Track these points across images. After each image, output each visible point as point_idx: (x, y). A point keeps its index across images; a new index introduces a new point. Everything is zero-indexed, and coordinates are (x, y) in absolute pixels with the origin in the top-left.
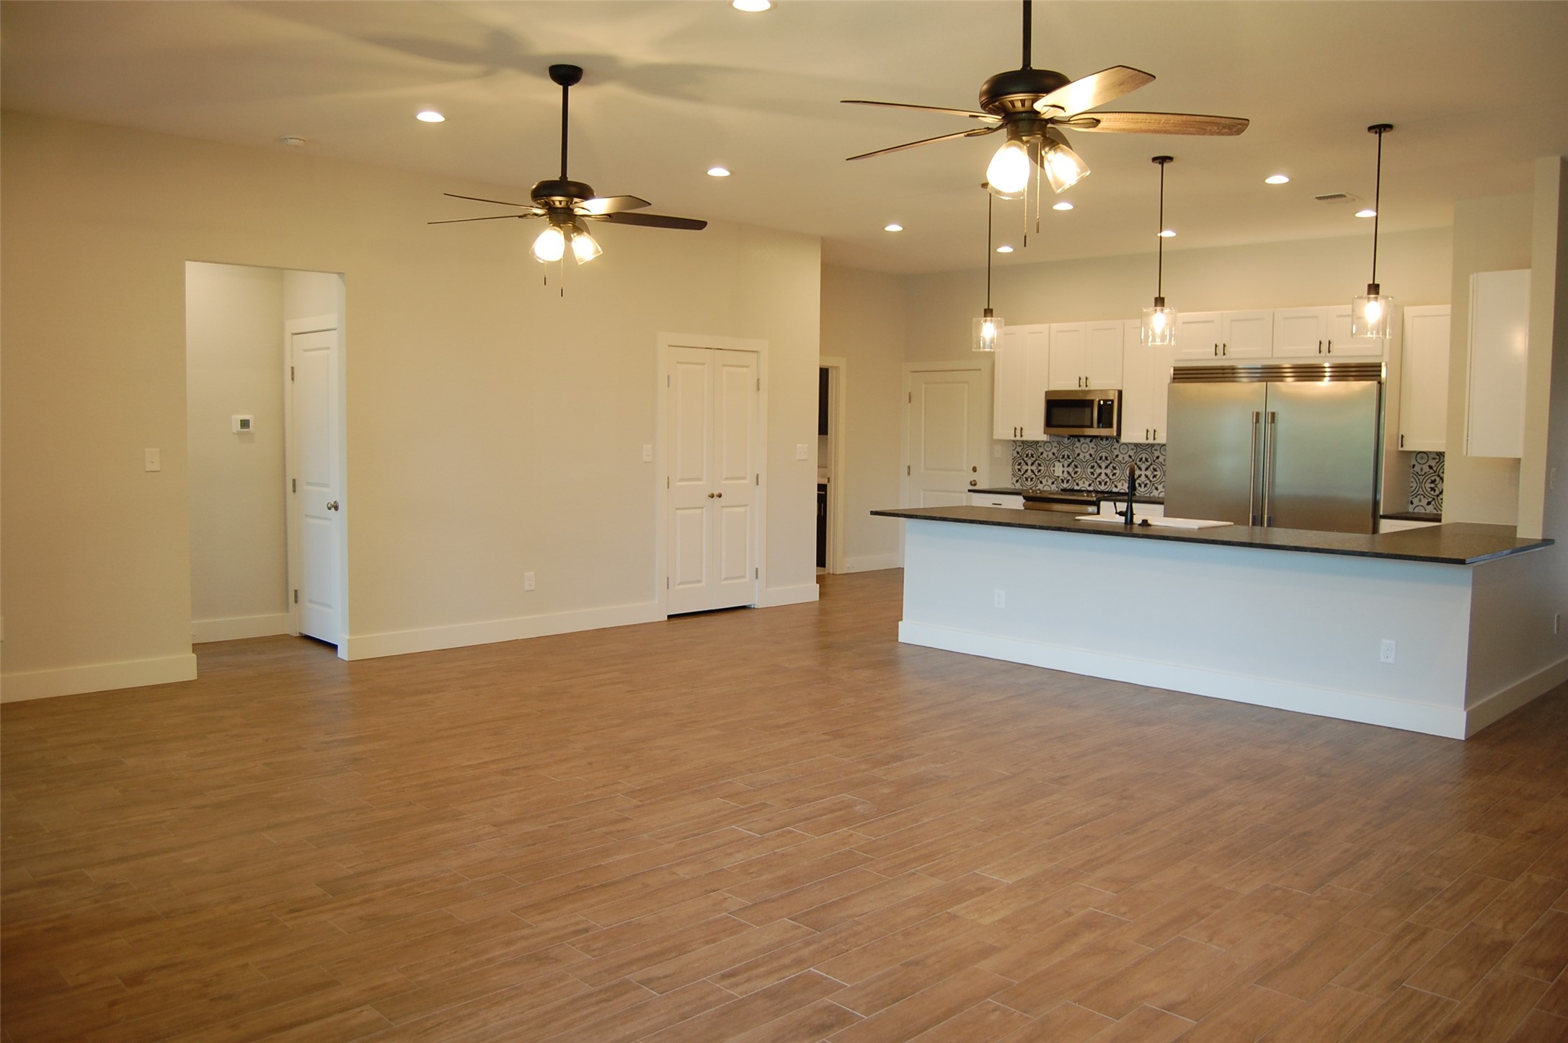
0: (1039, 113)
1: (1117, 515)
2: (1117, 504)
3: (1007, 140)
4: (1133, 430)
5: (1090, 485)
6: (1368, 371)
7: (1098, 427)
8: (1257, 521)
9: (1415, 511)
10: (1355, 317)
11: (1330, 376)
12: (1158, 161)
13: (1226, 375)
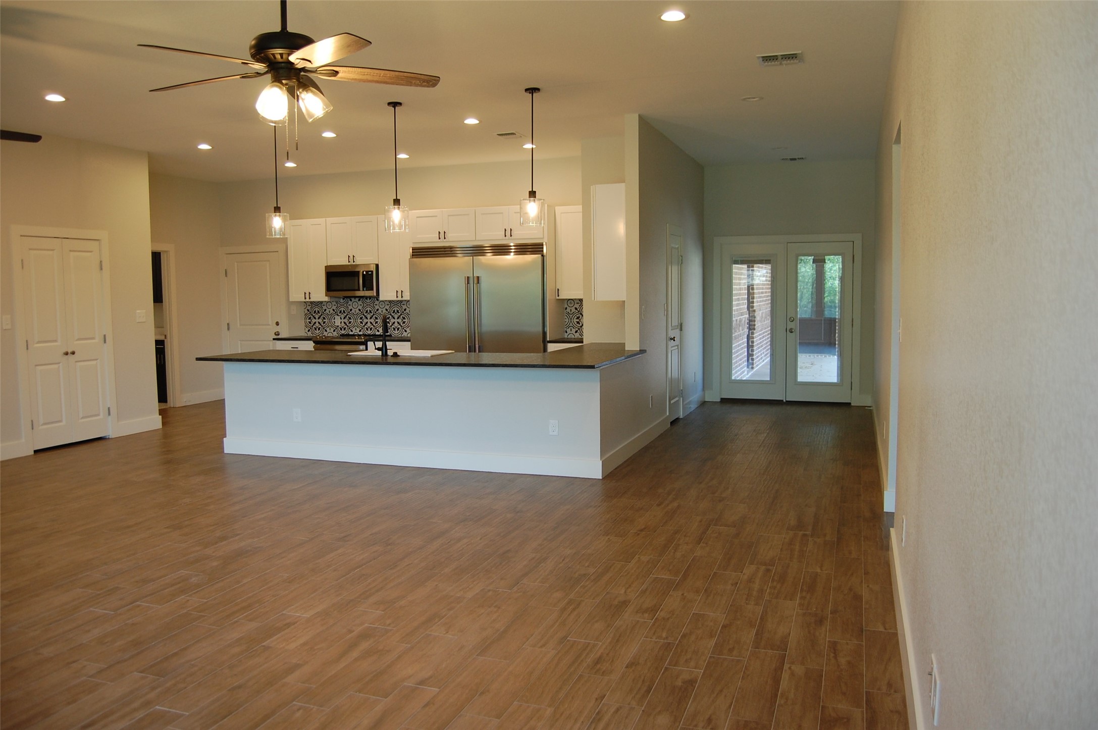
0: (293, 63)
1: (376, 350)
2: (376, 343)
3: (271, 82)
4: (387, 293)
5: (360, 331)
6: (536, 248)
7: (363, 290)
8: (472, 349)
9: (569, 337)
10: (522, 213)
11: (514, 252)
12: (392, 105)
13: (446, 252)
